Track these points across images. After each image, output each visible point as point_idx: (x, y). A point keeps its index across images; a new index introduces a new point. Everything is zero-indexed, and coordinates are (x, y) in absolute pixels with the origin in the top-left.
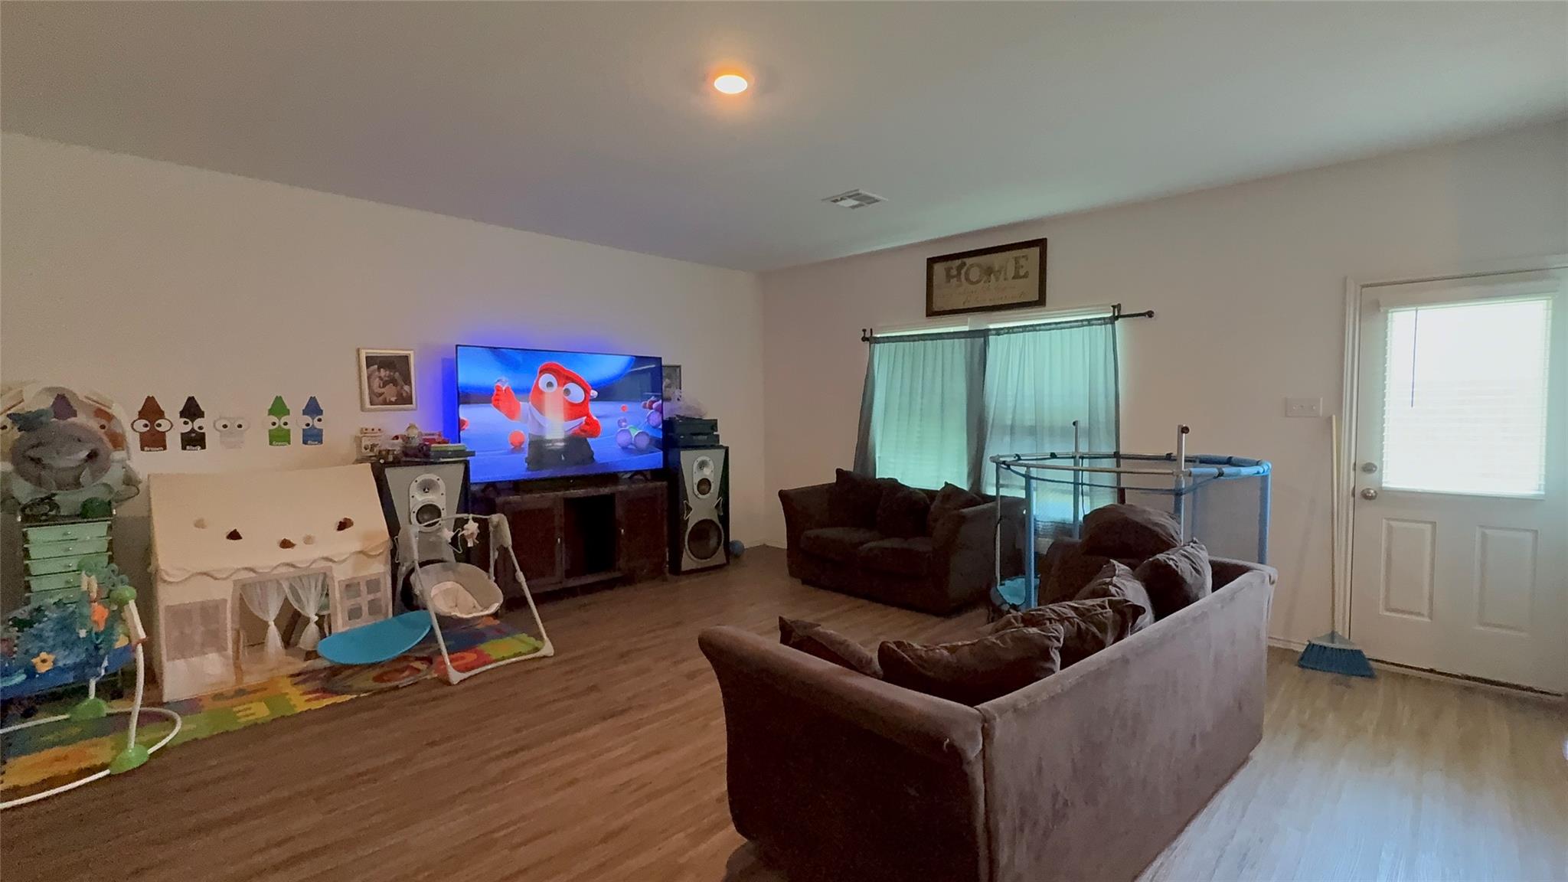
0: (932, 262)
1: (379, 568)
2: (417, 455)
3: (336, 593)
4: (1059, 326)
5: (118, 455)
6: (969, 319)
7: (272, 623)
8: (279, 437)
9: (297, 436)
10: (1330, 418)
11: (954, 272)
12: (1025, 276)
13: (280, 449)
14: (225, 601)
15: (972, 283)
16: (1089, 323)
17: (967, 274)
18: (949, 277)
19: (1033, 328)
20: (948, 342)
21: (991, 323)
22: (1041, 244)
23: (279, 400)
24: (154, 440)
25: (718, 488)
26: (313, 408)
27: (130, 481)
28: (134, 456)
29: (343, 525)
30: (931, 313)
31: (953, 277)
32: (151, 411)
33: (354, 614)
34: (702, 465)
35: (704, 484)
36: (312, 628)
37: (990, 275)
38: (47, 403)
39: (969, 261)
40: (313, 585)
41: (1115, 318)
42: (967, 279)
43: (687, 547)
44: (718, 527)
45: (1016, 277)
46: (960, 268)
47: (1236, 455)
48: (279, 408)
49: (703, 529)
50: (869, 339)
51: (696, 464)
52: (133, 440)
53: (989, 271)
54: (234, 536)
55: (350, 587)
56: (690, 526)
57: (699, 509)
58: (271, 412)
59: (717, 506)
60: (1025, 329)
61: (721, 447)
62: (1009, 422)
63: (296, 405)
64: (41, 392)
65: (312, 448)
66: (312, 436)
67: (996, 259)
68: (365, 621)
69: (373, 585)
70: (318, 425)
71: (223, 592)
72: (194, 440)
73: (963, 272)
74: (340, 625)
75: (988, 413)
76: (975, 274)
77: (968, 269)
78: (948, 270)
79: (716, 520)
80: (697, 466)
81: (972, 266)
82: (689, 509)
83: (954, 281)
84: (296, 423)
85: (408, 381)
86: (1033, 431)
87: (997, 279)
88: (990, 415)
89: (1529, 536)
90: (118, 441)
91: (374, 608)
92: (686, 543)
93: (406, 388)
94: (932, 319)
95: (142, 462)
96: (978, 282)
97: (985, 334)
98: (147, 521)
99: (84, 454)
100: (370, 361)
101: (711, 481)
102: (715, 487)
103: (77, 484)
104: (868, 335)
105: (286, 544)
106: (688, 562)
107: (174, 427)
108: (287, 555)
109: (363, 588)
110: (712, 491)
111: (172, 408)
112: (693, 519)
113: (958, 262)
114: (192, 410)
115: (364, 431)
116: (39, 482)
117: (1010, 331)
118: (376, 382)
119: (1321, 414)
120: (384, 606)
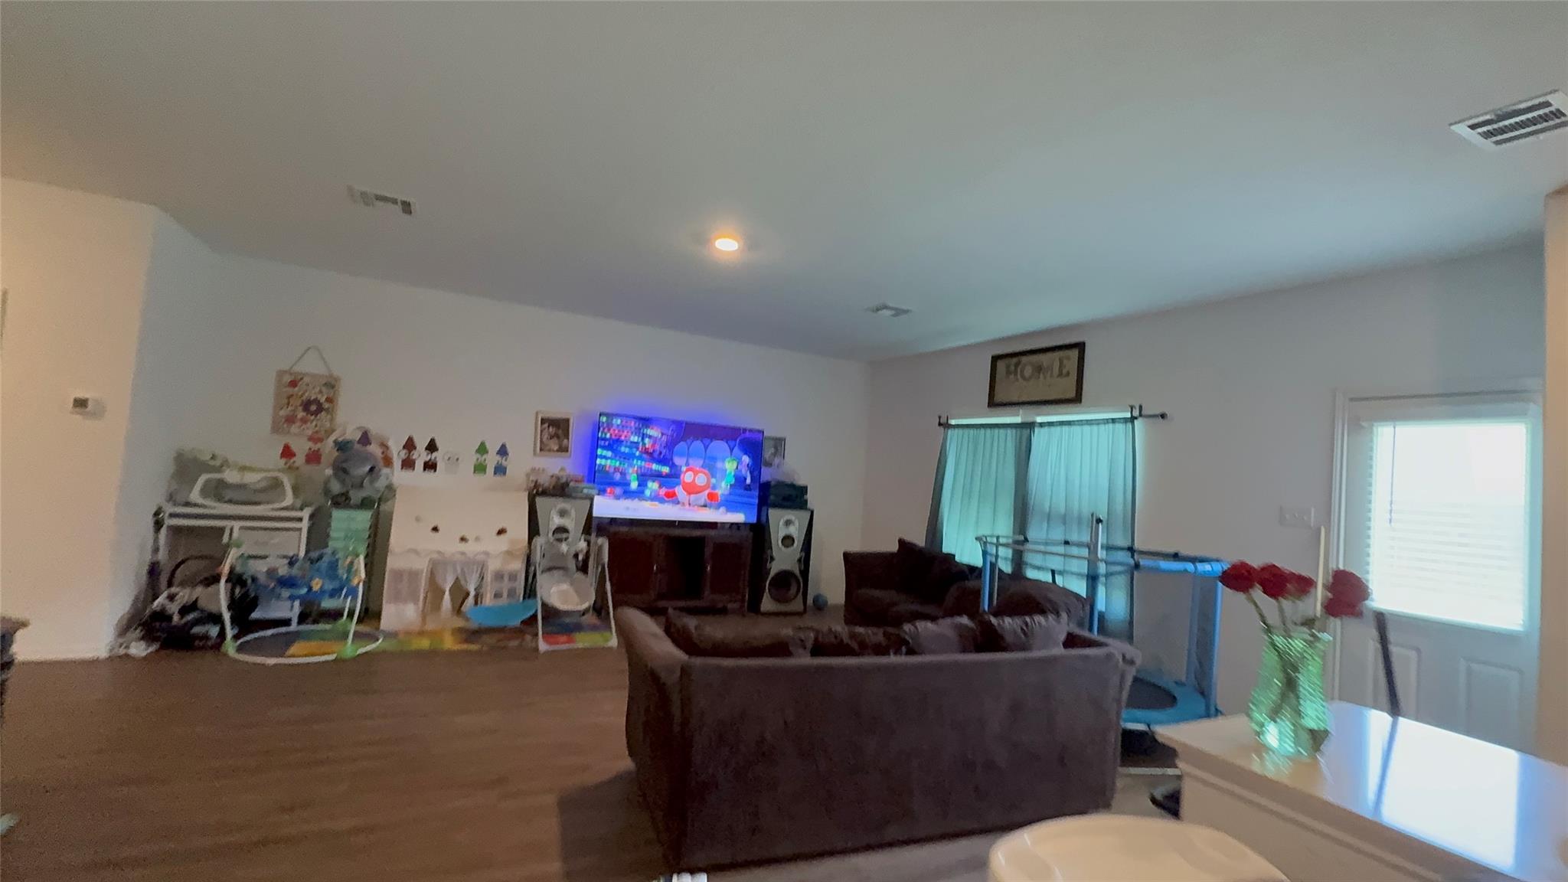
0: (995, 359)
1: (518, 566)
2: (561, 489)
3: (489, 578)
4: (1092, 422)
5: (385, 471)
6: (1021, 411)
7: (447, 593)
8: (480, 468)
9: (490, 470)
10: (1320, 529)
11: (1013, 368)
12: (1067, 375)
13: (479, 477)
14: (422, 571)
15: (1026, 378)
16: (1114, 421)
17: (1022, 372)
18: (1008, 373)
19: (1069, 423)
20: (1002, 431)
21: (1037, 416)
22: (1080, 347)
23: (483, 445)
24: (408, 464)
25: (801, 544)
26: (503, 451)
27: (390, 489)
28: (396, 473)
29: (501, 532)
30: (993, 403)
31: (1012, 373)
32: (410, 445)
33: (497, 595)
34: (788, 523)
35: (788, 540)
36: (471, 600)
37: (1039, 373)
38: (358, 436)
39: (1024, 359)
40: (475, 569)
41: (1134, 417)
42: (1022, 375)
43: (767, 590)
44: (799, 580)
45: (1060, 374)
46: (1017, 365)
48: (482, 449)
49: (784, 578)
50: (946, 426)
51: (782, 522)
52: (397, 463)
53: (1039, 369)
54: (435, 529)
55: (499, 576)
56: (772, 573)
57: (783, 559)
58: (478, 451)
59: (799, 560)
60: (1062, 423)
61: (809, 510)
62: (1047, 509)
63: (493, 448)
64: (355, 429)
65: (498, 478)
66: (500, 470)
67: (1044, 359)
68: (504, 601)
69: (513, 577)
70: (504, 463)
71: (422, 565)
72: (430, 466)
73: (1019, 369)
74: (488, 600)
75: (1030, 499)
76: (1028, 371)
77: (1023, 367)
78: (1008, 367)
79: (797, 572)
80: (783, 524)
81: (1026, 363)
82: (772, 559)
83: (1012, 376)
84: (492, 460)
85: (567, 436)
86: (1064, 520)
87: (1045, 378)
88: (1032, 502)
89: (1514, 675)
90: (388, 462)
91: (512, 593)
92: (767, 588)
93: (566, 441)
94: (993, 409)
95: (398, 476)
96: (1030, 378)
97: (1030, 426)
98: (391, 514)
99: (367, 468)
100: (543, 421)
101: (794, 537)
102: (798, 544)
103: (361, 486)
104: (943, 421)
105: (463, 539)
106: (767, 604)
107: (421, 456)
108: (463, 547)
109: (506, 579)
110: (795, 545)
111: (421, 444)
112: (775, 568)
113: (1014, 360)
114: (432, 447)
115: (533, 470)
116: (343, 482)
117: (1050, 424)
118: (546, 436)
119: (1312, 525)
120: (518, 594)
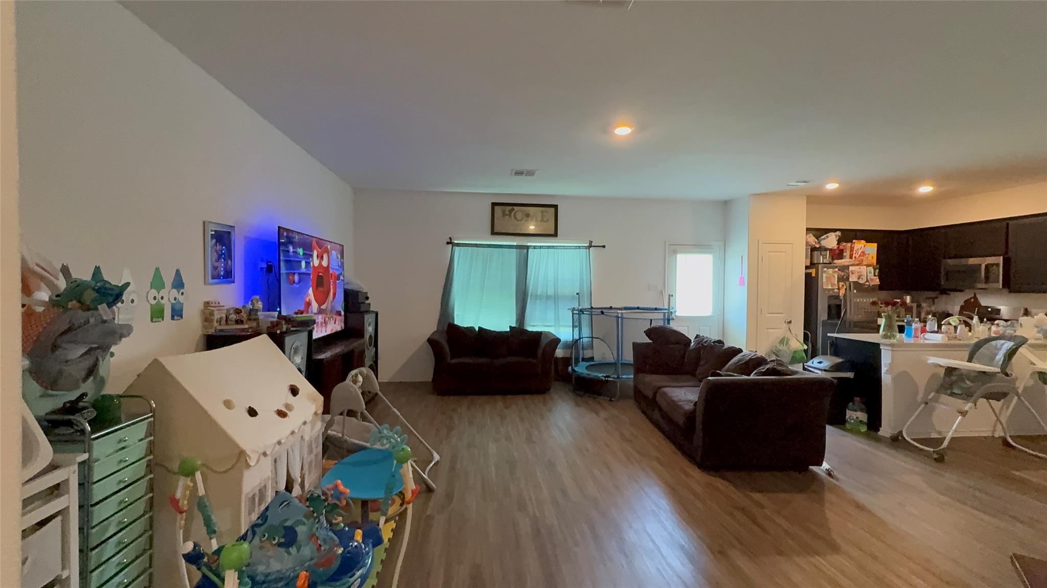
0: (494, 205)
3: (305, 454)
4: (566, 247)
6: (517, 239)
9: (168, 312)
10: (662, 291)
11: (507, 212)
12: (547, 221)
14: (269, 478)
15: (518, 220)
16: (578, 248)
17: (514, 215)
18: (504, 214)
19: (553, 247)
20: (505, 250)
21: (529, 242)
22: (556, 207)
23: (157, 271)
29: (294, 391)
30: (493, 233)
31: (506, 215)
36: (297, 490)
37: (528, 218)
39: (516, 208)
40: (298, 449)
41: (590, 246)
42: (516, 218)
45: (543, 220)
46: (510, 211)
47: (658, 307)
50: (453, 244)
53: (527, 215)
54: (252, 412)
58: (152, 285)
59: (374, 354)
60: (549, 247)
62: (540, 293)
66: (177, 310)
67: (531, 210)
70: (181, 299)
73: (512, 214)
75: (528, 290)
76: (519, 215)
77: (515, 213)
78: (504, 211)
81: (517, 211)
82: (366, 357)
83: (507, 217)
84: (168, 297)
85: (230, 256)
87: (532, 220)
88: (530, 289)
89: (709, 328)
93: (229, 262)
94: (494, 236)
96: (521, 220)
97: (528, 247)
100: (212, 236)
104: (450, 241)
105: (282, 414)
113: (510, 208)
117: (541, 247)
119: (659, 290)
